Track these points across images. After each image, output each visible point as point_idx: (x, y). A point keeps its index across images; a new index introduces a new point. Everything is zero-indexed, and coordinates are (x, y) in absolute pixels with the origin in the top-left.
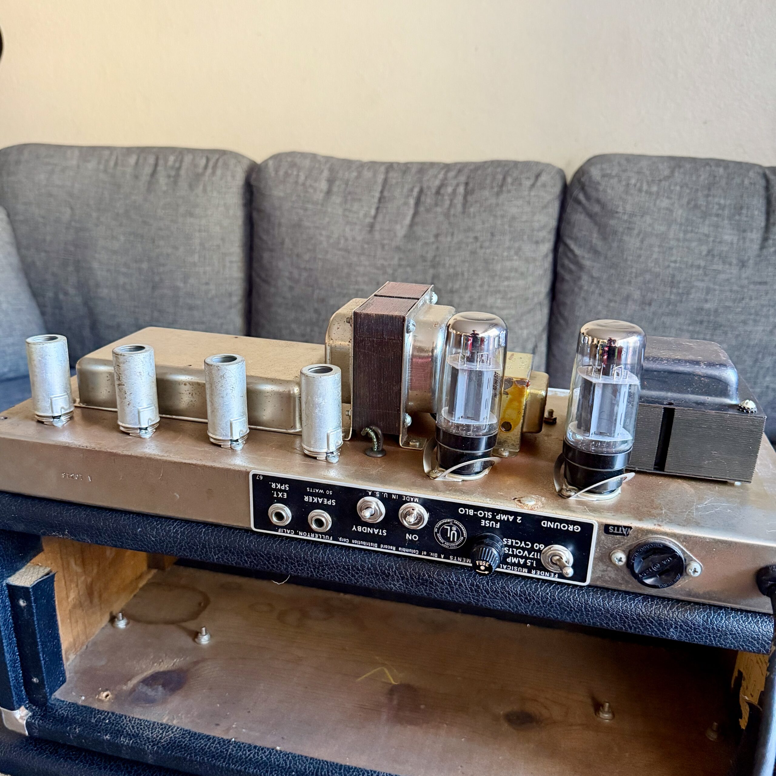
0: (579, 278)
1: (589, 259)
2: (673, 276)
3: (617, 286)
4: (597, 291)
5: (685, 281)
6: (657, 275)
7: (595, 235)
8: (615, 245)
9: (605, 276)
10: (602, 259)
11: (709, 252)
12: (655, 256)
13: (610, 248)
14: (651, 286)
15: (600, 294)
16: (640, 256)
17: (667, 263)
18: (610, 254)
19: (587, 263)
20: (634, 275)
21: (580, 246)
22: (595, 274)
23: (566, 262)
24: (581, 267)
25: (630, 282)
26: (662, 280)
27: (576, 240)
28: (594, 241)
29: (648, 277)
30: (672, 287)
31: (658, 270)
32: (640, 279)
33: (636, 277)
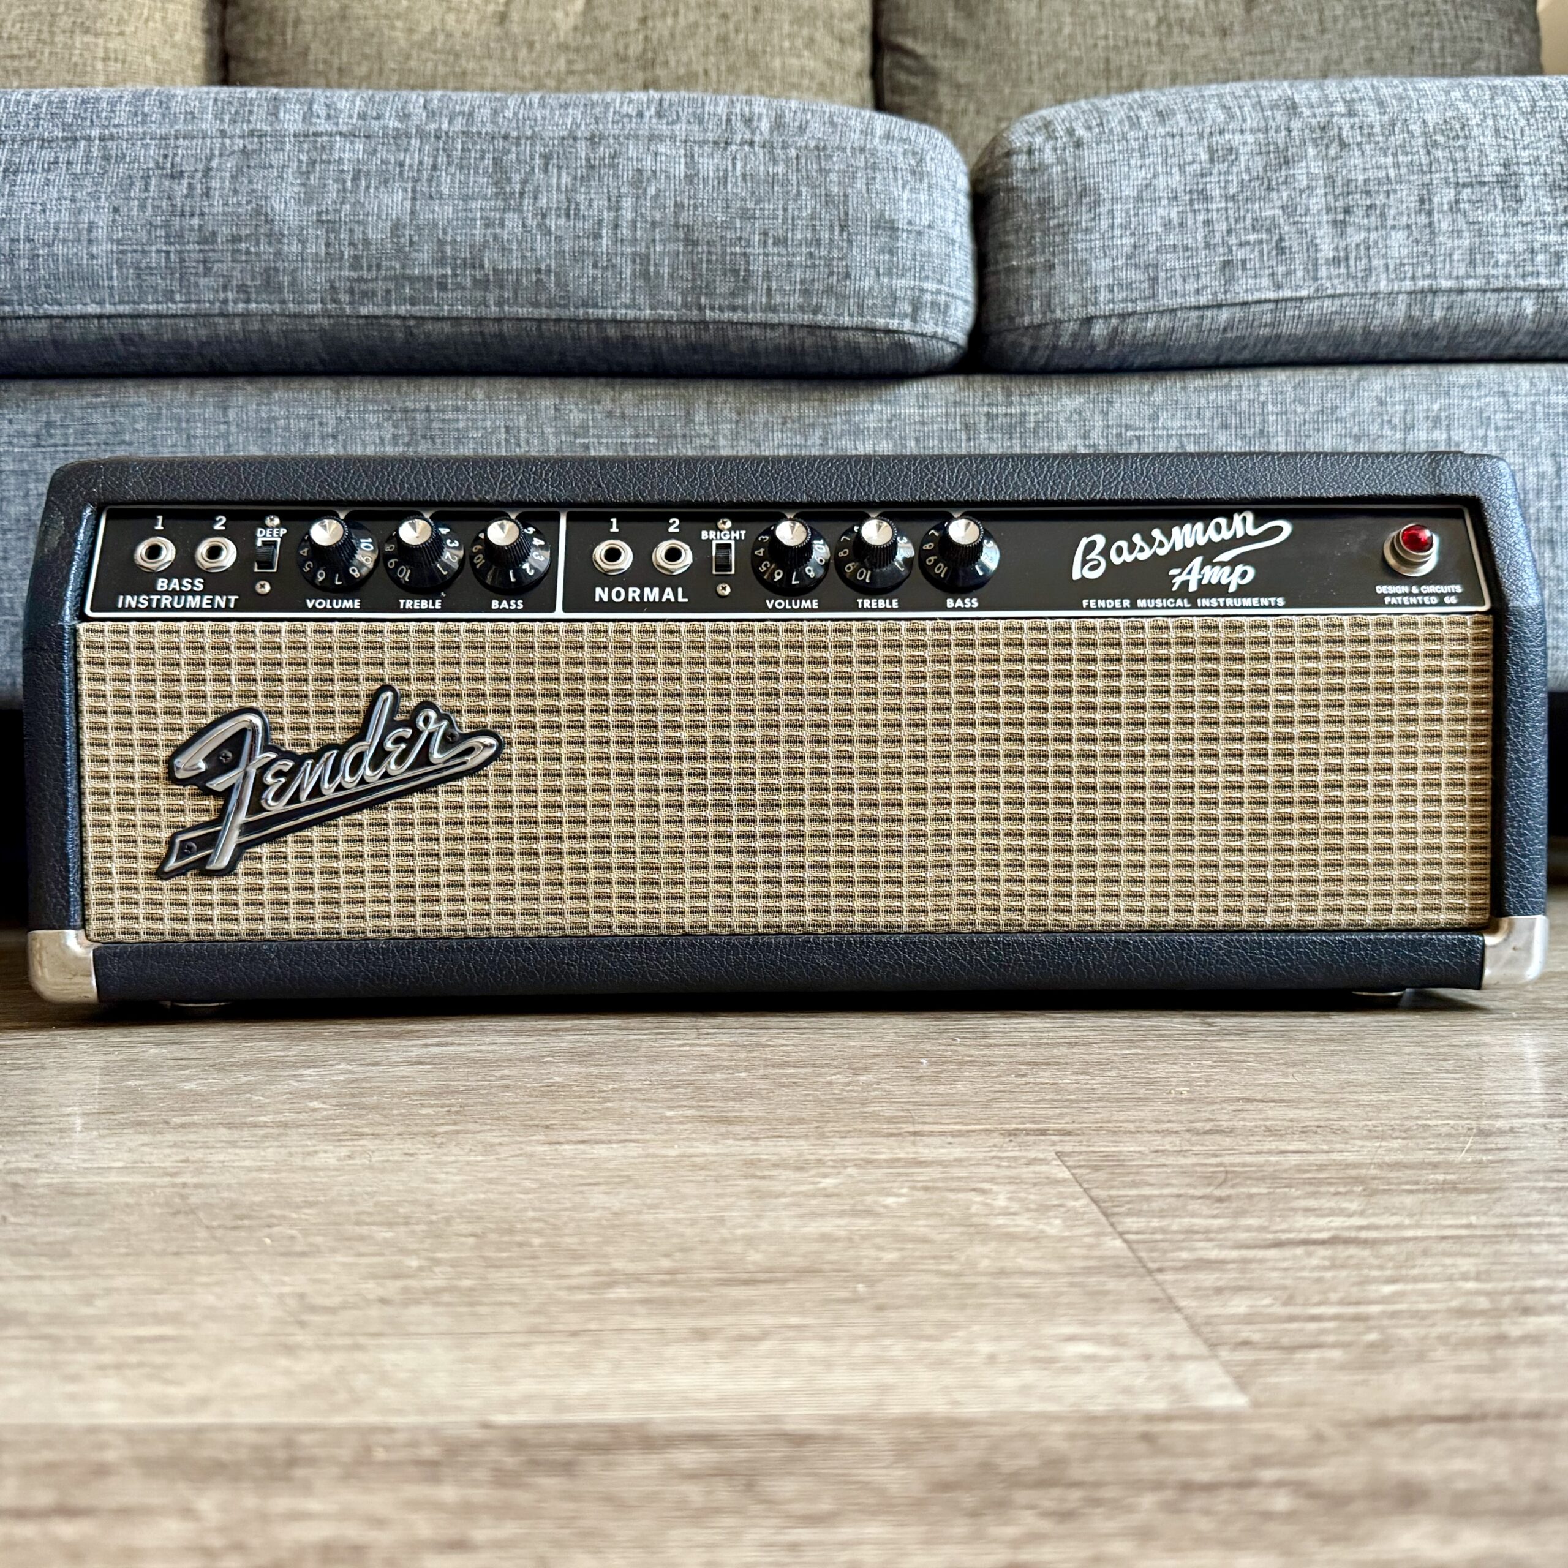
0: (934, 93)
1: (945, 57)
2: (1107, 61)
3: (1007, 91)
4: (972, 107)
5: (1130, 64)
6: (1078, 61)
7: (950, 14)
8: (992, 20)
9: (981, 79)
10: (970, 51)
11: (1160, 21)
12: (1067, 31)
13: (984, 28)
14: (1071, 81)
15: (978, 112)
16: (1040, 32)
17: (1091, 42)
18: (983, 39)
19: (944, 64)
20: (1035, 67)
21: (925, 40)
22: (962, 77)
23: (902, 77)
24: (931, 74)
25: (1030, 80)
26: (1088, 70)
27: (914, 33)
28: (950, 22)
29: (1061, 66)
30: (1108, 79)
31: (1076, 53)
32: (1048, 73)
33: (1041, 68)
